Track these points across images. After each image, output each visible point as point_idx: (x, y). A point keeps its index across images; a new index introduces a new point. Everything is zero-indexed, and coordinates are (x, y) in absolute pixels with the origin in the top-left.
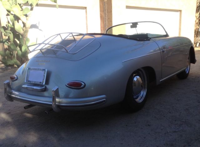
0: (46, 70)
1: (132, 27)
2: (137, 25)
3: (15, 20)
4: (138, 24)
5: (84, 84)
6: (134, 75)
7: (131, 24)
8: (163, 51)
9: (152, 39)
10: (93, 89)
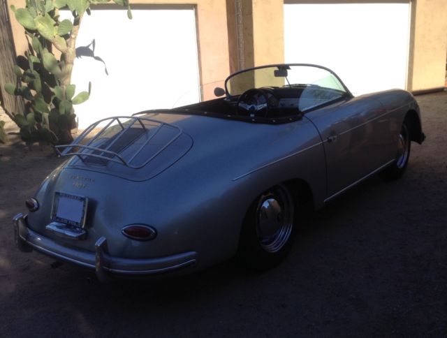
0: (87, 200)
1: (277, 74)
2: (288, 71)
3: (43, 48)
4: (289, 69)
5: (154, 231)
6: (263, 197)
7: (276, 69)
8: (330, 141)
9: (306, 115)
10: (176, 233)
